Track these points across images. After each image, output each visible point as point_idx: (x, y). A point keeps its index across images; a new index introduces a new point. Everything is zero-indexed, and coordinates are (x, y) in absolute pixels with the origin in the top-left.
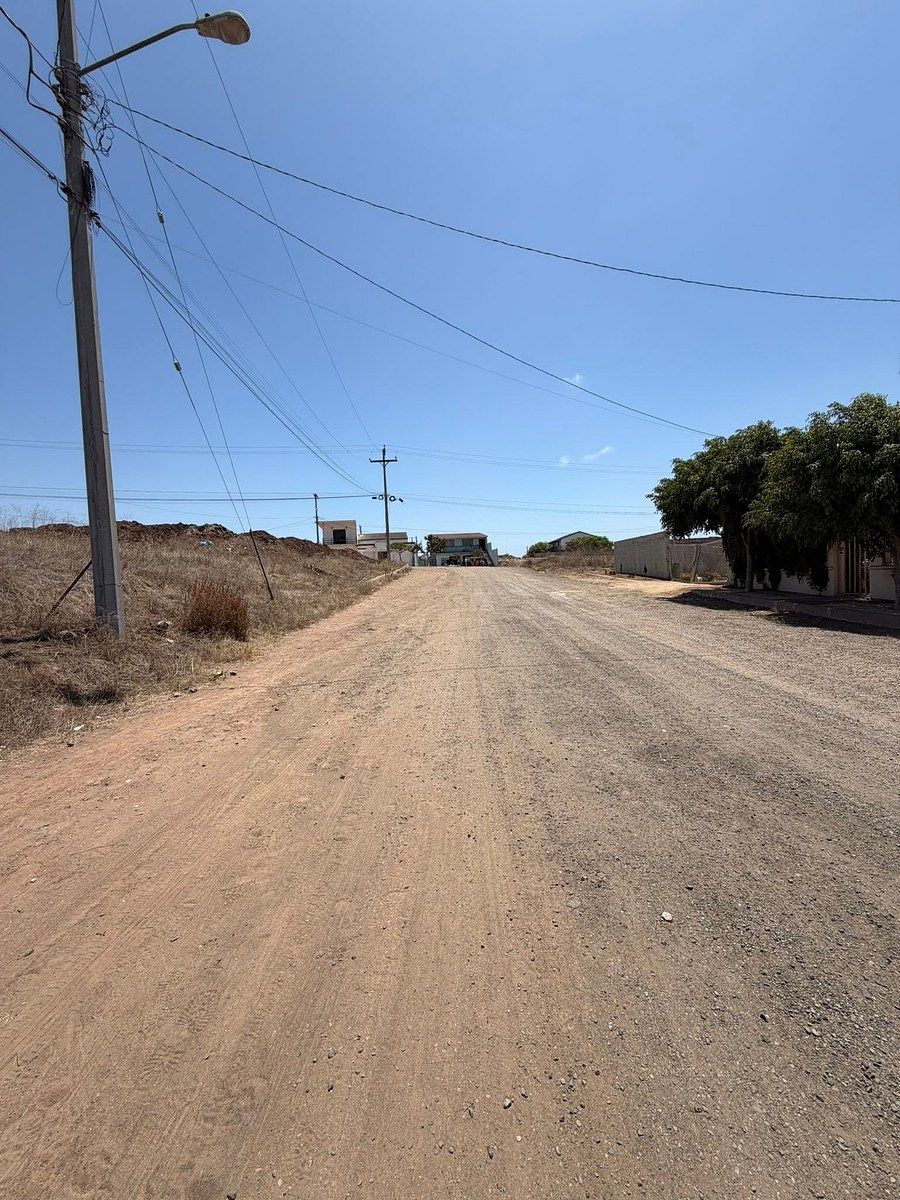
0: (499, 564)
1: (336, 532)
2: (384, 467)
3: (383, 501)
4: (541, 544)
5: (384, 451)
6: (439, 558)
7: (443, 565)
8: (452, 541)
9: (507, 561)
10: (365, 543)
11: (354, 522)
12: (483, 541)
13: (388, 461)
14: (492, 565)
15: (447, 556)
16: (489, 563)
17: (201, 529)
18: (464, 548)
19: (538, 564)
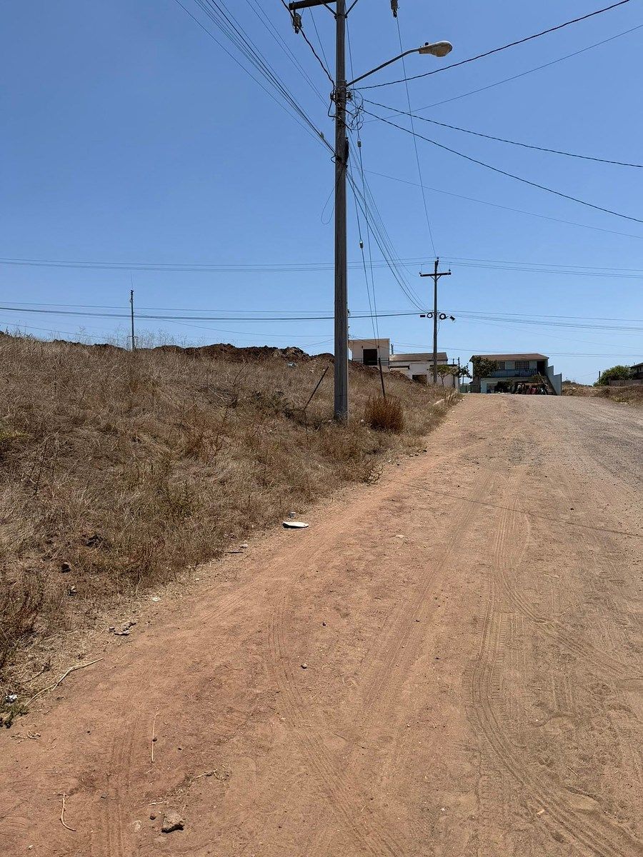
0: (563, 393)
1: (366, 352)
2: (436, 281)
3: (433, 319)
4: (619, 368)
5: (436, 264)
6: (484, 383)
7: (489, 392)
8: (502, 363)
9: (572, 389)
10: (398, 364)
11: (388, 341)
12: (542, 364)
13: (441, 274)
14: (554, 393)
15: (494, 382)
16: (549, 390)
17: (284, 351)
18: (517, 372)
19: (617, 394)
